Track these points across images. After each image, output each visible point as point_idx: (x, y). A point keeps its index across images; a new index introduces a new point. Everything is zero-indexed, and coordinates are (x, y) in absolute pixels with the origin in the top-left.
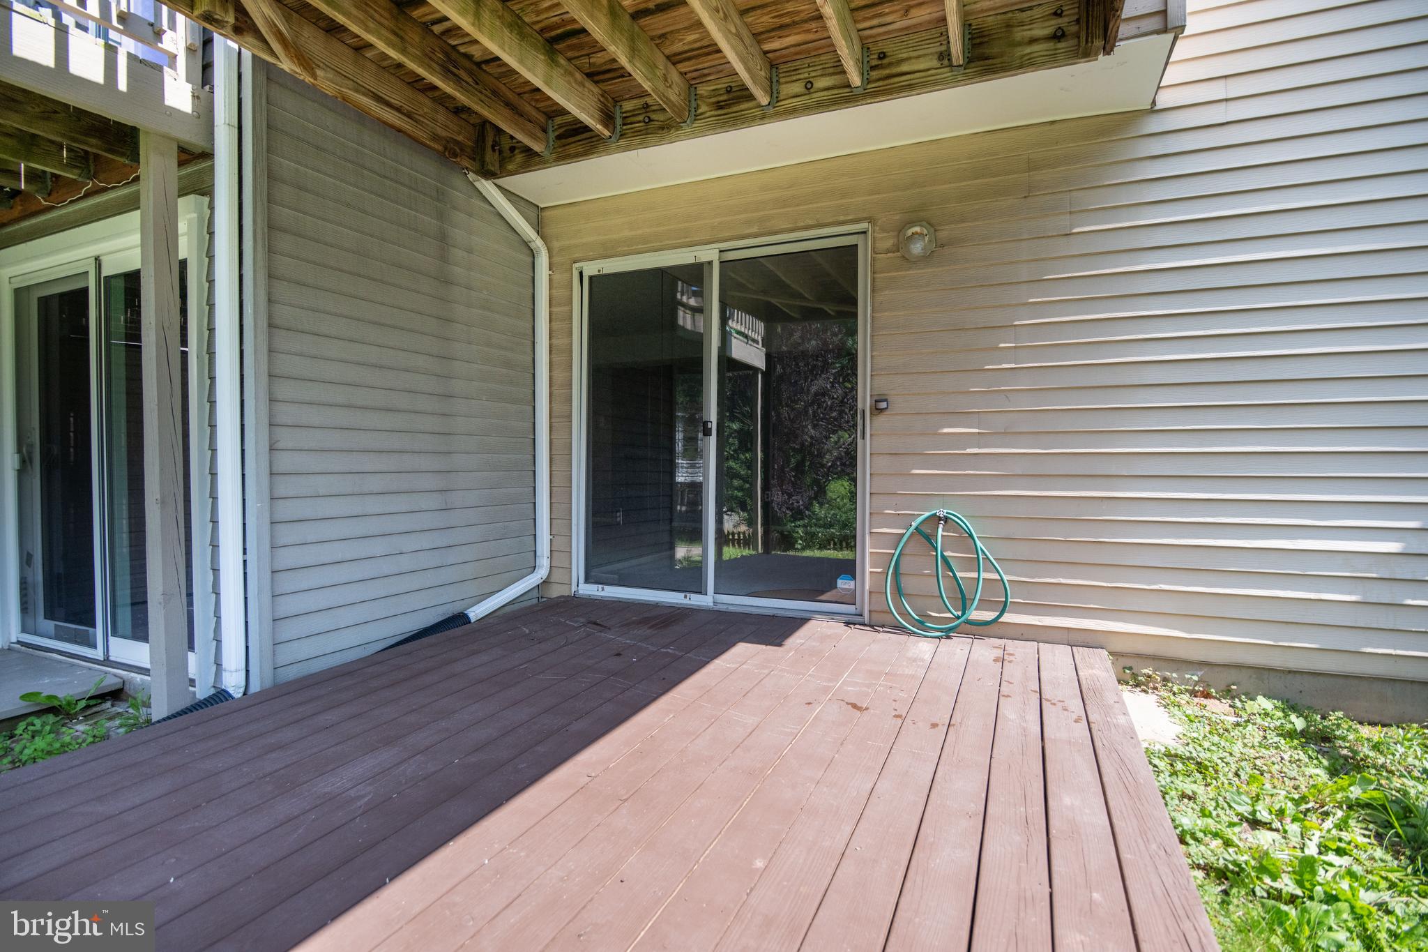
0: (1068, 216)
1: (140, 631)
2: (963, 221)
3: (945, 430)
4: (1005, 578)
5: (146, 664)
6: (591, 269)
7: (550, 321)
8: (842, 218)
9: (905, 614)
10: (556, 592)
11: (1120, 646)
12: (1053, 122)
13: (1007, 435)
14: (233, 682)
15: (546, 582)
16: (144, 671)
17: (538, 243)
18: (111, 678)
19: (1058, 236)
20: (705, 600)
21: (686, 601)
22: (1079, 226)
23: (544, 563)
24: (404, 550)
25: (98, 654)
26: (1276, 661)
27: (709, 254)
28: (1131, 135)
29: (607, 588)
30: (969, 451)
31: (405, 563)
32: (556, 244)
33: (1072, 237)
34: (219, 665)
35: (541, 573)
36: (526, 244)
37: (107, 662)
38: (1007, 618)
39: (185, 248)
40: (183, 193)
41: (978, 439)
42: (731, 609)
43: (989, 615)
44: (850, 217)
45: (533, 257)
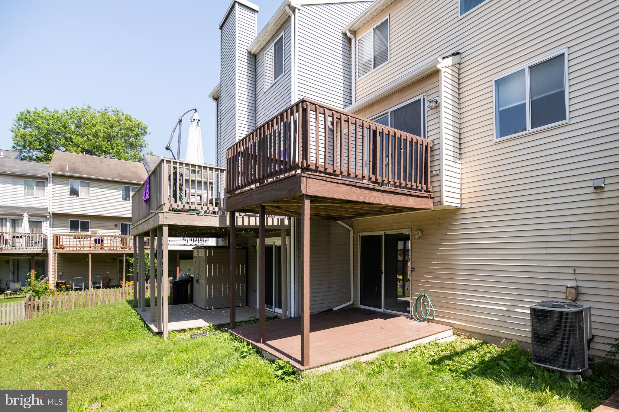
0: (446, 231)
1: (280, 307)
2: (428, 230)
3: (425, 276)
4: (434, 309)
5: (281, 313)
6: (361, 234)
7: (354, 245)
8: (406, 227)
9: (415, 316)
10: (355, 306)
11: (456, 327)
13: (435, 278)
14: (293, 316)
15: (353, 304)
16: (281, 314)
17: (350, 229)
18: (275, 314)
19: (444, 235)
20: (381, 310)
21: (378, 310)
22: (447, 233)
23: (352, 300)
25: (273, 310)
26: (484, 332)
27: (382, 233)
29: (364, 306)
30: (429, 281)
32: (355, 228)
34: (291, 313)
35: (351, 302)
36: (348, 229)
37: (274, 312)
38: (435, 318)
39: (287, 243)
40: (287, 236)
41: (431, 279)
42: (390, 313)
43: (431, 318)
44: (408, 227)
45: (350, 231)
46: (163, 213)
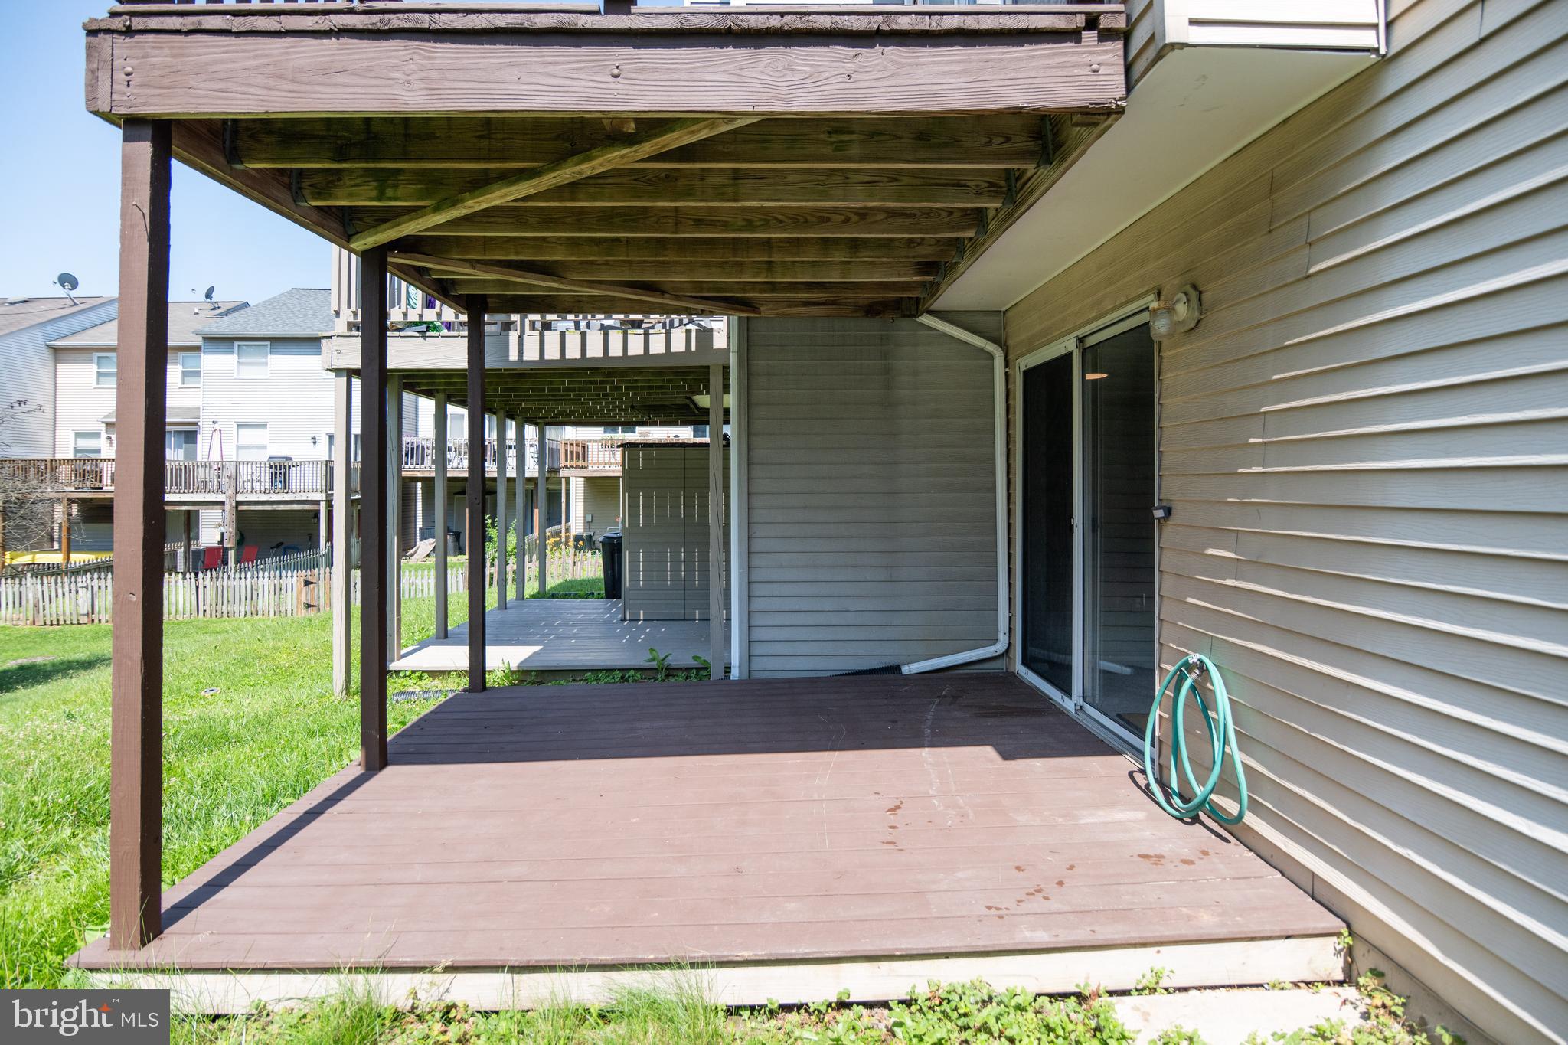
0: (1307, 251)
2: (1220, 277)
3: (1211, 551)
6: (1023, 364)
7: (1007, 414)
8: (1140, 291)
10: (1012, 667)
12: (1285, 121)
14: (735, 673)
19: (1299, 280)
20: (1070, 705)
21: (1061, 702)
22: (1318, 262)
23: (1003, 638)
24: (850, 608)
27: (1071, 344)
28: (1364, 109)
30: (1229, 581)
31: (850, 618)
32: (1011, 344)
33: (1313, 279)
41: (1236, 568)
44: (1146, 289)
45: (991, 357)
46: (331, 337)
